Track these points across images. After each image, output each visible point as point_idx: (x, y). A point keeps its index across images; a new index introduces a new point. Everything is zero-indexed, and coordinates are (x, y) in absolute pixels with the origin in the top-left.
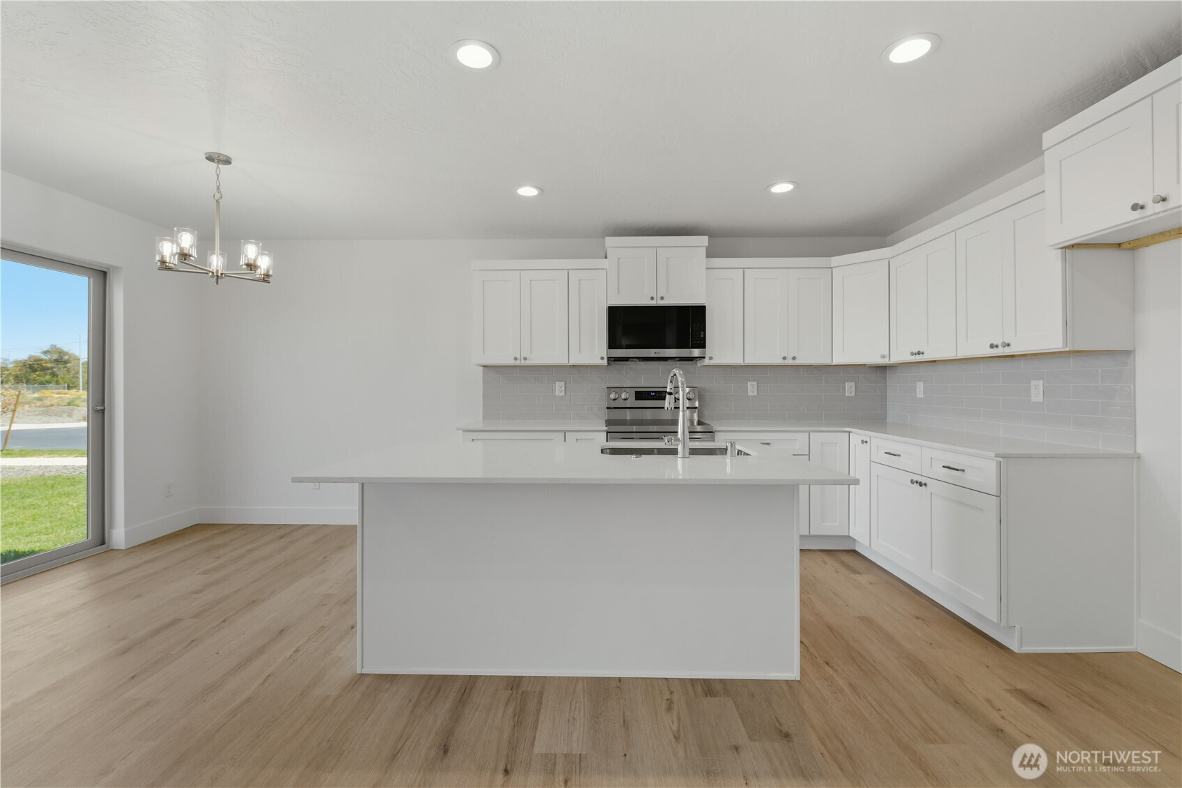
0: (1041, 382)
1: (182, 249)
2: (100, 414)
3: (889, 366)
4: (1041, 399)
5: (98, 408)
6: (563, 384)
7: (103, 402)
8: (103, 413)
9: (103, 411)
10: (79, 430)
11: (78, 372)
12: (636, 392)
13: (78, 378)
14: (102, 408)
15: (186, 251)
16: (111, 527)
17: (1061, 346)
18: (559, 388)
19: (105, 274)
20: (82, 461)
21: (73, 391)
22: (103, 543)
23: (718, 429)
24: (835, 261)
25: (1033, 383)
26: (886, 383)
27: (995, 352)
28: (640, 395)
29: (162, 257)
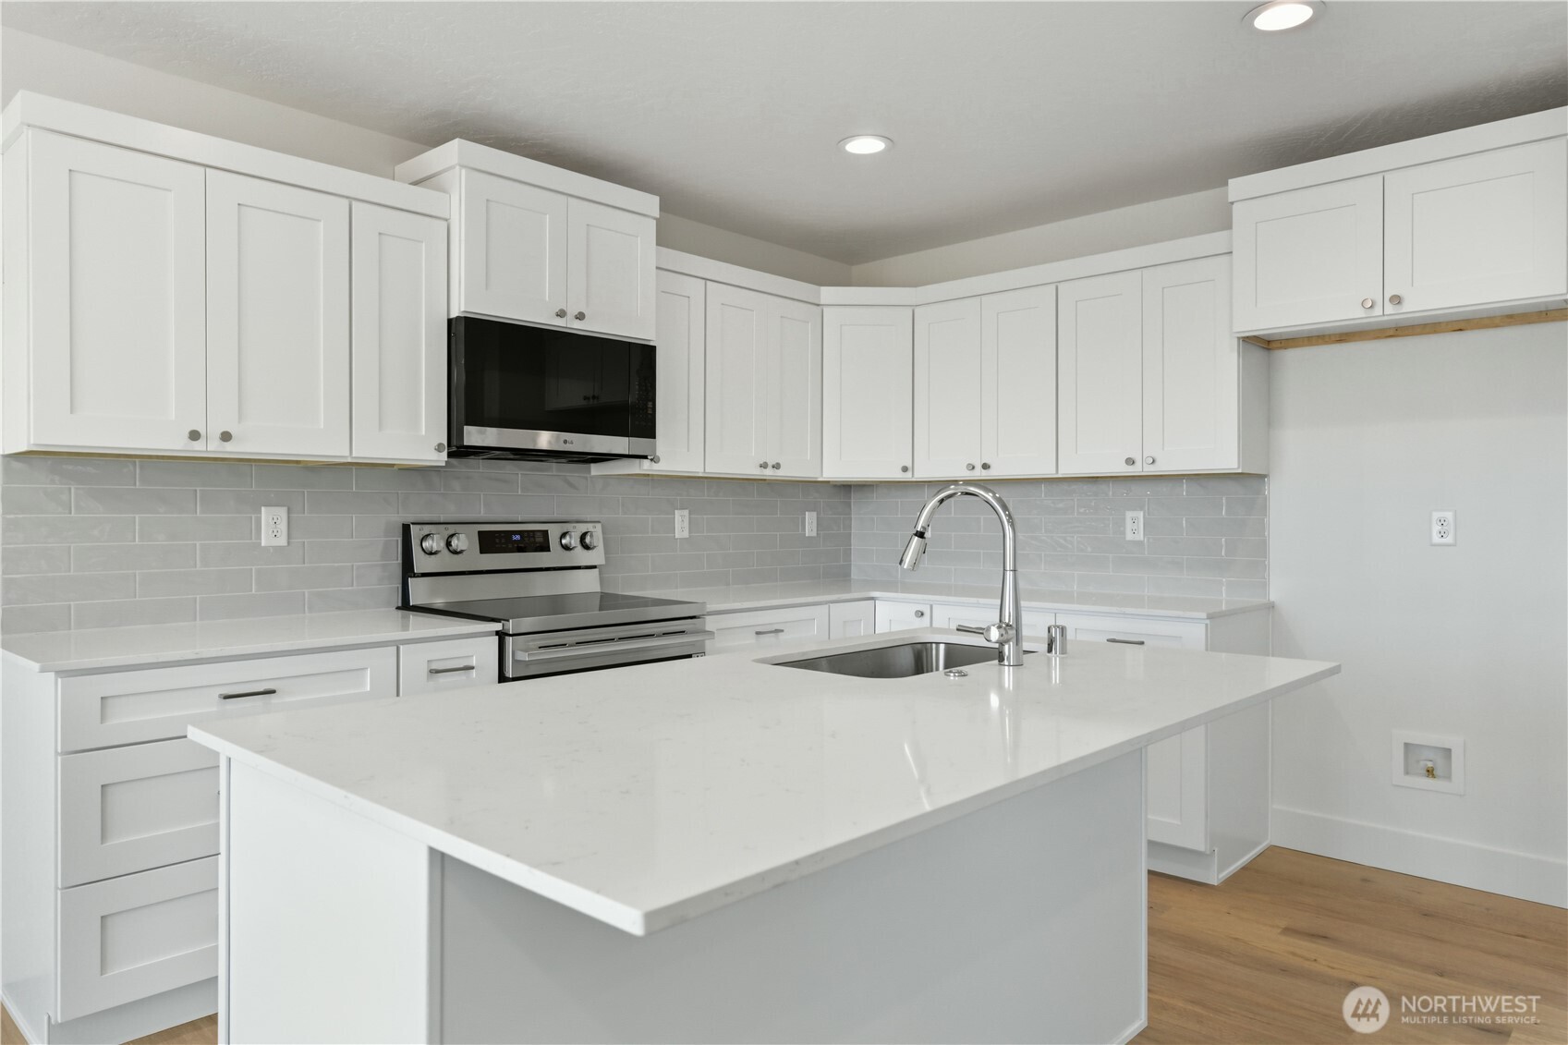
0: (1142, 513)
3: (854, 486)
4: (1140, 536)
6: (282, 513)
12: (480, 533)
17: (1236, 467)
18: (272, 526)
23: (710, 607)
24: (828, 294)
25: (1129, 515)
26: (850, 514)
27: (1130, 470)
28: (490, 542)
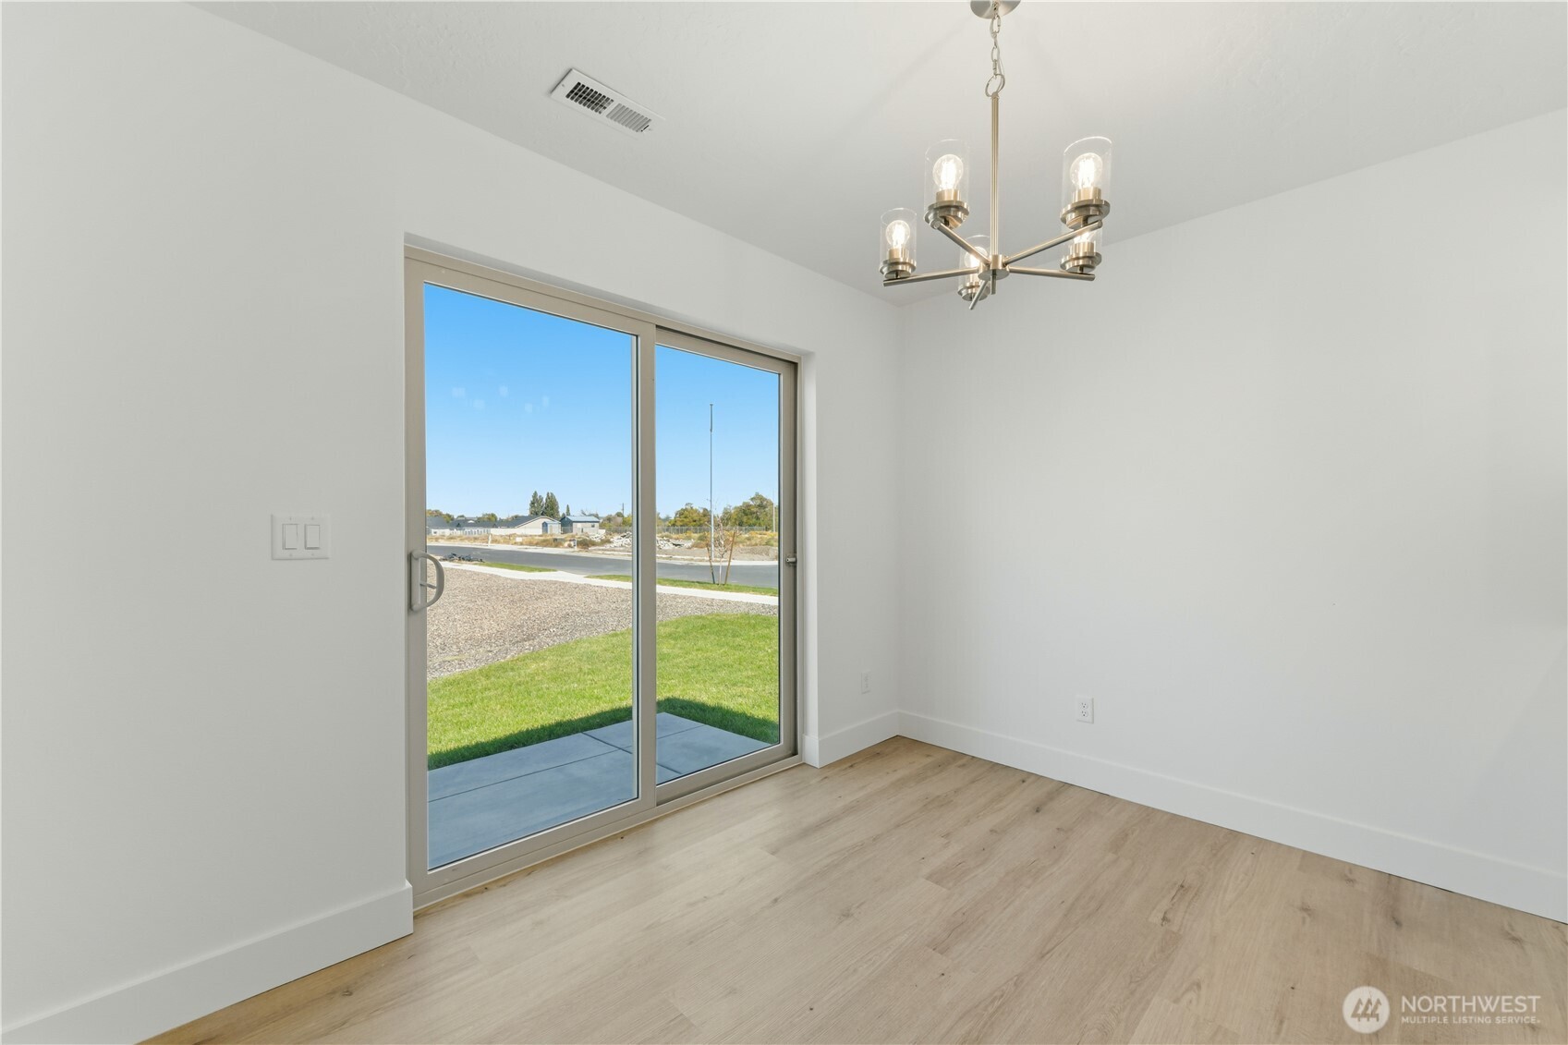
1: (939, 195)
2: (792, 568)
5: (790, 560)
7: (795, 552)
8: (795, 567)
9: (794, 564)
10: (771, 568)
11: (772, 516)
13: (772, 521)
14: (793, 560)
15: (948, 197)
16: (804, 731)
19: (794, 366)
20: (773, 601)
21: (769, 532)
22: (795, 753)
29: (891, 253)
